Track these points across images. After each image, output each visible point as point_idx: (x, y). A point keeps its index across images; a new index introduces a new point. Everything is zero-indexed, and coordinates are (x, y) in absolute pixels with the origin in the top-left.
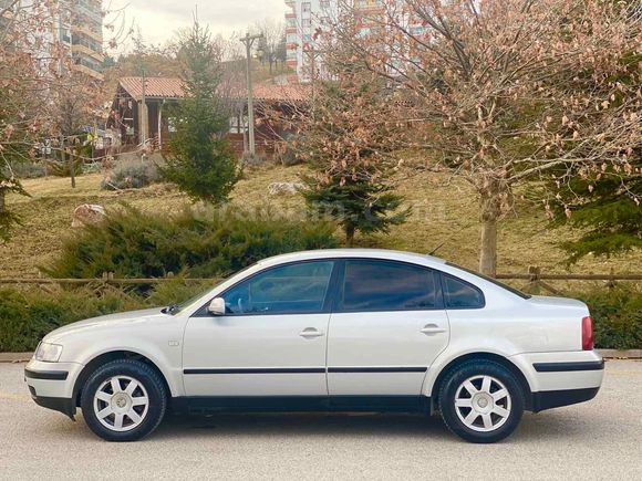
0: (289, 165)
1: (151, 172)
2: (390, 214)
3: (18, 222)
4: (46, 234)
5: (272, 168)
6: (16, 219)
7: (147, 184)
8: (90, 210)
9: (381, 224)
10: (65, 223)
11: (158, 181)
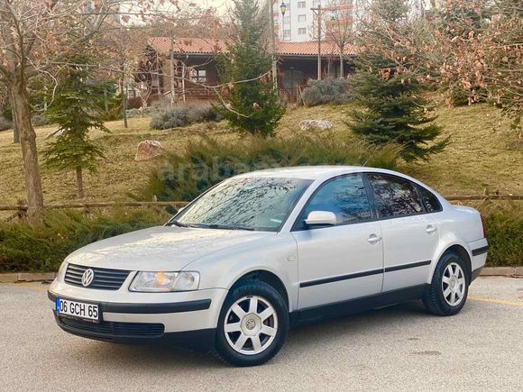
0: (310, 106)
1: (191, 114)
2: (429, 144)
3: (101, 155)
4: (115, 167)
5: (295, 109)
6: (98, 152)
7: (190, 123)
8: (151, 146)
9: (421, 152)
10: (128, 157)
11: (199, 121)
